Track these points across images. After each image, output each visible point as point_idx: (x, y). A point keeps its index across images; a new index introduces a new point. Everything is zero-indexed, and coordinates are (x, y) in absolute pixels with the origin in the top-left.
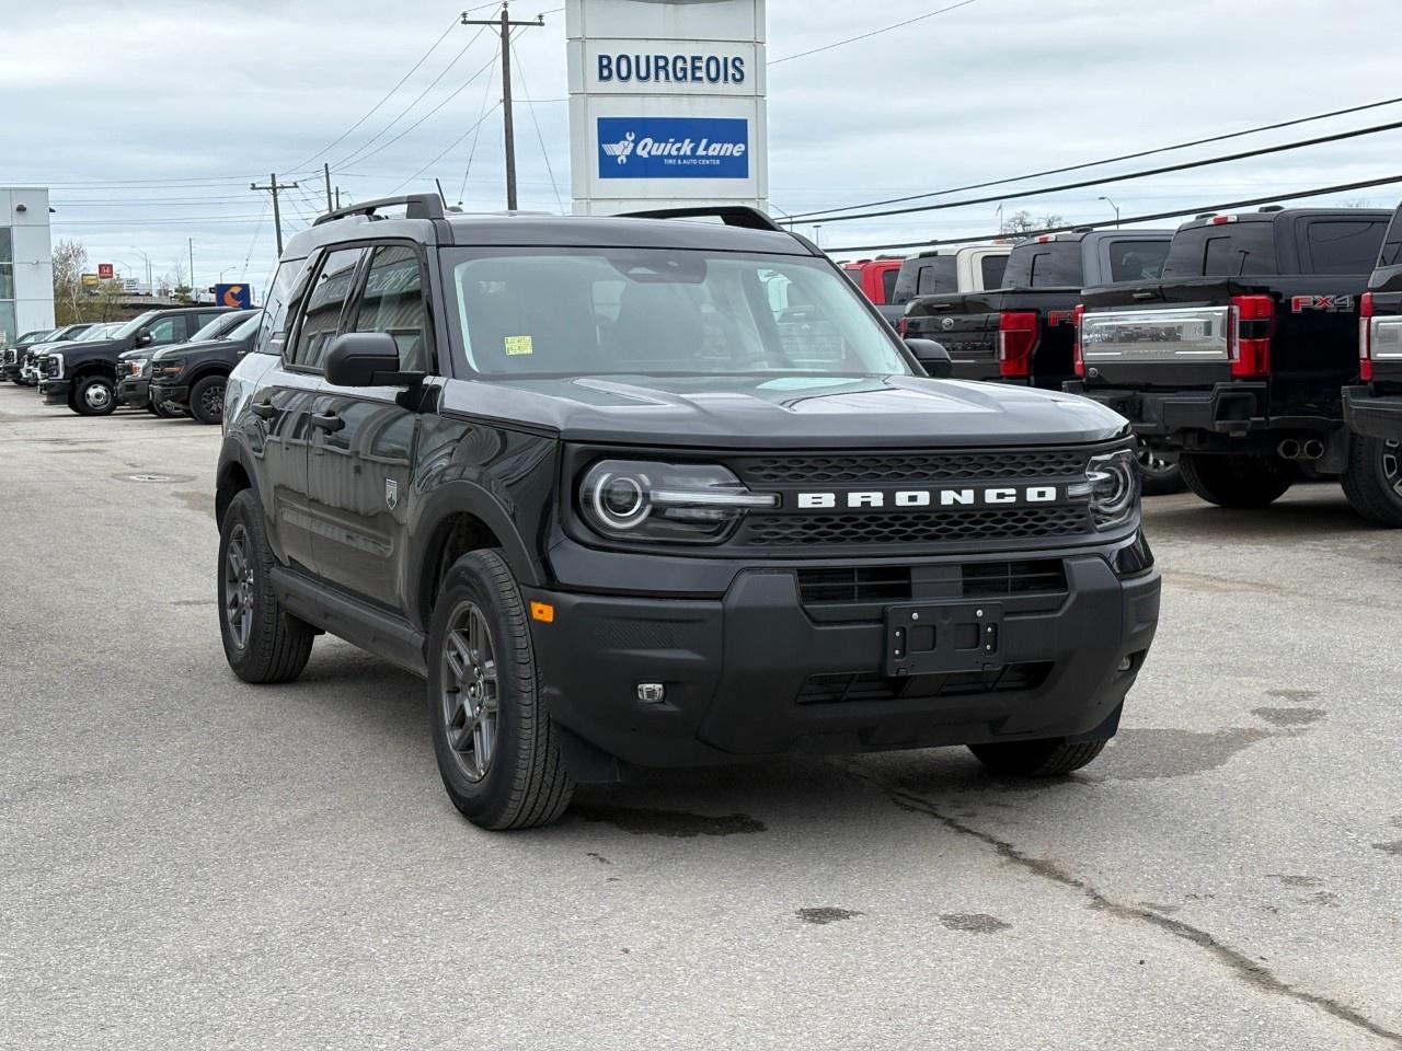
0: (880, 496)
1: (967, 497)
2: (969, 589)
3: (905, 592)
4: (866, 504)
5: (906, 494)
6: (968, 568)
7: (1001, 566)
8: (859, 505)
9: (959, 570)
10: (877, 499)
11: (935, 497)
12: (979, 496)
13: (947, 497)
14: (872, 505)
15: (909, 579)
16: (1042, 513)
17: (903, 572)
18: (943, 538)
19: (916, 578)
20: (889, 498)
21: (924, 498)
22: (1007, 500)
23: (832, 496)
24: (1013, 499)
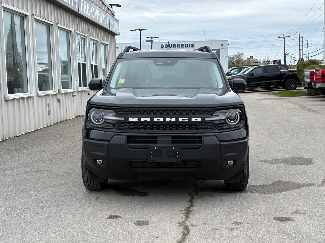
0: (149, 119)
1: (174, 120)
2: (173, 142)
3: (156, 142)
4: (146, 121)
5: (156, 119)
6: (173, 137)
7: (184, 137)
8: (144, 121)
9: (171, 137)
10: (148, 120)
11: (165, 120)
12: (177, 119)
13: (168, 120)
14: (147, 121)
15: (157, 139)
16: (197, 124)
17: (156, 137)
18: (161, 129)
19: (159, 139)
20: (152, 119)
21: (161, 120)
22: (185, 121)
23: (137, 118)
24: (187, 121)
